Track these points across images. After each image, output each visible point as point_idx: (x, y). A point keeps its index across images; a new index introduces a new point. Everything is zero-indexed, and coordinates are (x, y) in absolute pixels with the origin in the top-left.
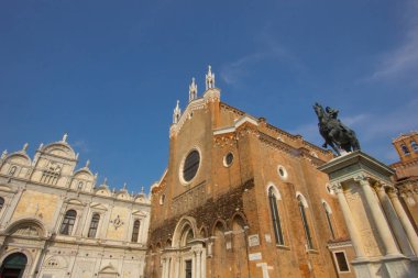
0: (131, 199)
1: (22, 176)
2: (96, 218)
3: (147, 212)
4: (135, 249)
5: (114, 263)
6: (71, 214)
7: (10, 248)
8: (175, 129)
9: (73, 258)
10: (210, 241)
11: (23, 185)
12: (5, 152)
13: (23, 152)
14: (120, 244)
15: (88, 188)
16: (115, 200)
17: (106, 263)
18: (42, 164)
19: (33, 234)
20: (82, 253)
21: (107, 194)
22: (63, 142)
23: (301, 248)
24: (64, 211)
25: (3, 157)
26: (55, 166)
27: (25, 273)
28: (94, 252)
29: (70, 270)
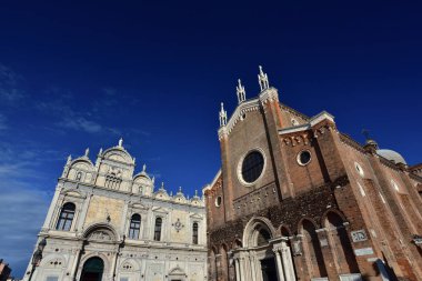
0: (188, 202)
1: (87, 181)
2: (159, 221)
3: (203, 215)
4: (196, 251)
5: (181, 265)
6: (136, 218)
7: (87, 253)
8: (225, 131)
9: (144, 262)
10: (296, 239)
11: (90, 191)
12: (70, 158)
13: (85, 158)
14: (184, 246)
15: (148, 192)
16: (173, 203)
17: (174, 265)
18: (104, 169)
19: (106, 238)
20: (152, 256)
21: (165, 197)
22: (120, 147)
23: (396, 243)
24: (130, 215)
25: (69, 163)
26: (116, 171)
27: (105, 277)
28: (163, 255)
29: (143, 272)
